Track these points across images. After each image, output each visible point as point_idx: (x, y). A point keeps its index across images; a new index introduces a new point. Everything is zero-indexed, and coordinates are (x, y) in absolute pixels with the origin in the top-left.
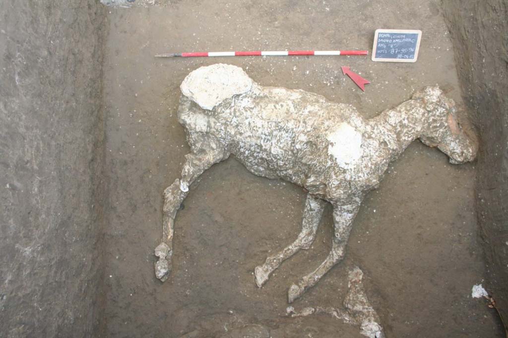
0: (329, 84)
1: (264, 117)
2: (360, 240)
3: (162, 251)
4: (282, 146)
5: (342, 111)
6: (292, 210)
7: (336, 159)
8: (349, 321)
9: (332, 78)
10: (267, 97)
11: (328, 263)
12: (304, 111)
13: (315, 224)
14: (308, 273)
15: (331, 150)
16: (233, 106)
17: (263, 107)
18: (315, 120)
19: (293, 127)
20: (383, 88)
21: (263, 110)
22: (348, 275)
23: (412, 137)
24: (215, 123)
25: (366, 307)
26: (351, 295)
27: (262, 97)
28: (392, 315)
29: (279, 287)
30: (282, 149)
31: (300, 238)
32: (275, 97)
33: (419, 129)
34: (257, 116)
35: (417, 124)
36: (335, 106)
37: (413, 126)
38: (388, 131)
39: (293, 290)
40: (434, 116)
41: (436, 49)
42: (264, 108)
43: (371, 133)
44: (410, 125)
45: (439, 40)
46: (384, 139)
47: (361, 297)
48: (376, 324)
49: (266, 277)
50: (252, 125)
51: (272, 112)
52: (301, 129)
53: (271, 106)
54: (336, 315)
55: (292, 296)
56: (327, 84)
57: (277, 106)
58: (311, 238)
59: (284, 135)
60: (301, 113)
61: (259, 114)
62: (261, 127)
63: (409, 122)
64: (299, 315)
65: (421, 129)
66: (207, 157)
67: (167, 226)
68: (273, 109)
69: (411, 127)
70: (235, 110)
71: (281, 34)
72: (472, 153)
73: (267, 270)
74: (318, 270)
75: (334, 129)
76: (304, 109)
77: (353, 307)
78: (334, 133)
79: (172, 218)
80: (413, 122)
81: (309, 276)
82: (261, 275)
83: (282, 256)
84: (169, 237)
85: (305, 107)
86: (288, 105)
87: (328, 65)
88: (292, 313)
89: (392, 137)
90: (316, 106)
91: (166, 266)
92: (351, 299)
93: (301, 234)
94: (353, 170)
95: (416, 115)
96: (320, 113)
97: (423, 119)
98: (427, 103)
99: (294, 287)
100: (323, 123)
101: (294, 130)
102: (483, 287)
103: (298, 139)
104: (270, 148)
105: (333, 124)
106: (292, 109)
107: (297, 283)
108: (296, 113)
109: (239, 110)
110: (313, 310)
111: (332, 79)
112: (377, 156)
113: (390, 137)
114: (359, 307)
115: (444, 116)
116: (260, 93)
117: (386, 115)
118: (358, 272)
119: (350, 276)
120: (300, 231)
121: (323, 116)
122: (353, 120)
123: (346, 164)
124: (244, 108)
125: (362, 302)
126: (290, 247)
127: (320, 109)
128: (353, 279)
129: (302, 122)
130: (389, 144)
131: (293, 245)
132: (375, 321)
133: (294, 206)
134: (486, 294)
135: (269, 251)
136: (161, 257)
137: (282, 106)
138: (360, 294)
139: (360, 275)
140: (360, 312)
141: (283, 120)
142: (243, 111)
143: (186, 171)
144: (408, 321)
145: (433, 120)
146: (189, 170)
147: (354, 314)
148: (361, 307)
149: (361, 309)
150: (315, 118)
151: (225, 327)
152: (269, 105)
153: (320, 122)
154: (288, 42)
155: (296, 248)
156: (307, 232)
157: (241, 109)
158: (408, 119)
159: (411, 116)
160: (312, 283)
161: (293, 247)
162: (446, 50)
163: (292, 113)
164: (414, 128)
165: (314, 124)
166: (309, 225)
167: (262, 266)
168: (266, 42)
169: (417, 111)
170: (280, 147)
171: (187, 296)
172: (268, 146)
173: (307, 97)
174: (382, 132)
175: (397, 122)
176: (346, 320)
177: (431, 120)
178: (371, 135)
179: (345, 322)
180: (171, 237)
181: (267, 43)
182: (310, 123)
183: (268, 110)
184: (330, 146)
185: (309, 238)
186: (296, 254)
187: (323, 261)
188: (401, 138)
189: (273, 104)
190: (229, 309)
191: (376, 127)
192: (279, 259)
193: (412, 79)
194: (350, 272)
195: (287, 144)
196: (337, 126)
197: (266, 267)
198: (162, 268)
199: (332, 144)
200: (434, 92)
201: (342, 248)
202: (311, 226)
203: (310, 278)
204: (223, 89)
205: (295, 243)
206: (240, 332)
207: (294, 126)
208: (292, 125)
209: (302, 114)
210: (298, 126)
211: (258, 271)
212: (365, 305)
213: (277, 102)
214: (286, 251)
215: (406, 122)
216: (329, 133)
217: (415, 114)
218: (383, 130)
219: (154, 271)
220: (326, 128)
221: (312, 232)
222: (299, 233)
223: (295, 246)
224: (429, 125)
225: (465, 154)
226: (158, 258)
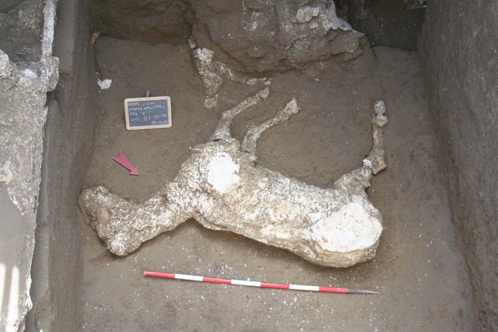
0: (226, 266)
1: (298, 206)
2: (207, 125)
3: (381, 120)
4: (280, 185)
5: (221, 213)
6: (266, 154)
7: (233, 161)
8: (221, 65)
9: (223, 273)
10: (295, 228)
11: (235, 110)
12: (260, 213)
13: (245, 143)
14: (251, 107)
15: (237, 168)
16: (329, 211)
17: (299, 217)
18: (249, 200)
19: (271, 195)
20: (169, 262)
21: (299, 213)
22: (217, 104)
23: (149, 201)
24: (346, 199)
25: (206, 75)
26: (217, 86)
27: (301, 227)
28: (184, 70)
29: (277, 98)
30: (280, 182)
31: (258, 133)
32: (288, 227)
33: (140, 210)
34: (305, 207)
35: (142, 214)
36: (227, 222)
37: (146, 212)
38: (175, 200)
39: (265, 94)
40: (123, 220)
41: (101, 306)
42: (298, 215)
43: (192, 197)
44: (149, 213)
45: (93, 318)
46: (182, 190)
47: (209, 83)
48: (200, 58)
49: (288, 105)
50: (309, 198)
51: (290, 211)
52: (263, 194)
53: (292, 217)
54: (230, 73)
55: (267, 90)
56: (228, 266)
57: (286, 217)
58: (249, 132)
59: (278, 191)
60: (262, 210)
61: (303, 209)
62: (301, 197)
63: (150, 216)
64: (260, 79)
65: (138, 209)
66: (349, 180)
67: (379, 140)
68: (290, 213)
69: (149, 211)
70: (327, 207)
71: (277, 328)
72: (86, 194)
73: (288, 110)
74: (244, 107)
75: (233, 187)
76: (259, 215)
77: (216, 76)
78: (233, 183)
79: (375, 145)
80: (145, 215)
81: (251, 104)
82: (293, 106)
83: (275, 120)
84: (376, 132)
85: (258, 217)
86: (275, 216)
87: (226, 287)
88: (266, 81)
89: (172, 194)
90: (247, 219)
91: (376, 109)
92: (217, 84)
93: (258, 136)
94: (218, 151)
95: (141, 222)
96: (243, 211)
97: (135, 218)
98: (128, 232)
99: (265, 96)
100: (243, 196)
101: (269, 193)
102: (101, 87)
103: (266, 185)
104: (291, 183)
105: (233, 194)
106: (271, 212)
107: (262, 99)
108: (267, 208)
109: (323, 207)
110: (247, 82)
111: (222, 271)
112: (192, 172)
113: (174, 193)
114: (212, 75)
115: (113, 219)
116: (302, 230)
117: (173, 221)
118: (209, 105)
119: (215, 103)
120: (258, 140)
121: (241, 206)
122: (210, 206)
123: (224, 156)
124: (318, 211)
125: (209, 79)
126: (267, 126)
127: (243, 215)
128: (214, 100)
129: (262, 200)
130: (177, 186)
131: (265, 129)
132: (201, 60)
133: (264, 158)
134: (100, 83)
135: (286, 125)
136: (381, 115)
137: (281, 216)
138: (210, 85)
139: (207, 103)
140: (211, 71)
141: (280, 202)
142: (319, 207)
143: (367, 172)
144: (171, 65)
145: (125, 217)
146: (365, 173)
147: (216, 71)
148: (210, 75)
149: (210, 73)
150: (250, 203)
151: (322, 65)
152: (293, 218)
153: (245, 198)
154: (270, 319)
155: (262, 125)
156: (252, 136)
157: (321, 208)
158: (151, 219)
159: (147, 221)
160: (249, 99)
161: (266, 126)
162: (89, 304)
163: (272, 208)
164: (145, 210)
165: (251, 197)
166: (250, 143)
167: (293, 114)
168: (294, 317)
169: (139, 226)
170: (282, 183)
171: (356, 90)
172: (293, 186)
173: (254, 233)
174: (181, 198)
175: (163, 214)
176: (223, 66)
177: (127, 216)
178: (193, 196)
179: (224, 65)
180: (374, 132)
181: (292, 316)
182: (254, 198)
183: (294, 213)
184: (238, 171)
185: (250, 132)
186: (263, 122)
187: (239, 114)
188: (161, 200)
189: (289, 219)
190: (319, 82)
191: (187, 205)
192: (277, 117)
193: (135, 270)
194: (216, 105)
195: (275, 186)
196: (230, 190)
197: (289, 112)
198: (380, 107)
199: (235, 172)
200: (118, 244)
201: (223, 118)
202: (249, 141)
203: (250, 102)
204: (340, 224)
205: (263, 130)
206: (311, 56)
207: (269, 196)
208: (271, 197)
209: (262, 208)
210: (266, 197)
211: (296, 109)
212: (207, 76)
213: (286, 221)
214: (272, 123)
215: (153, 216)
216: (238, 184)
217: (143, 223)
218: (180, 201)
219: (386, 106)
220: (239, 190)
221: (248, 137)
222: (259, 138)
223: (263, 127)
224: (129, 213)
225: (94, 193)
226: (384, 115)
